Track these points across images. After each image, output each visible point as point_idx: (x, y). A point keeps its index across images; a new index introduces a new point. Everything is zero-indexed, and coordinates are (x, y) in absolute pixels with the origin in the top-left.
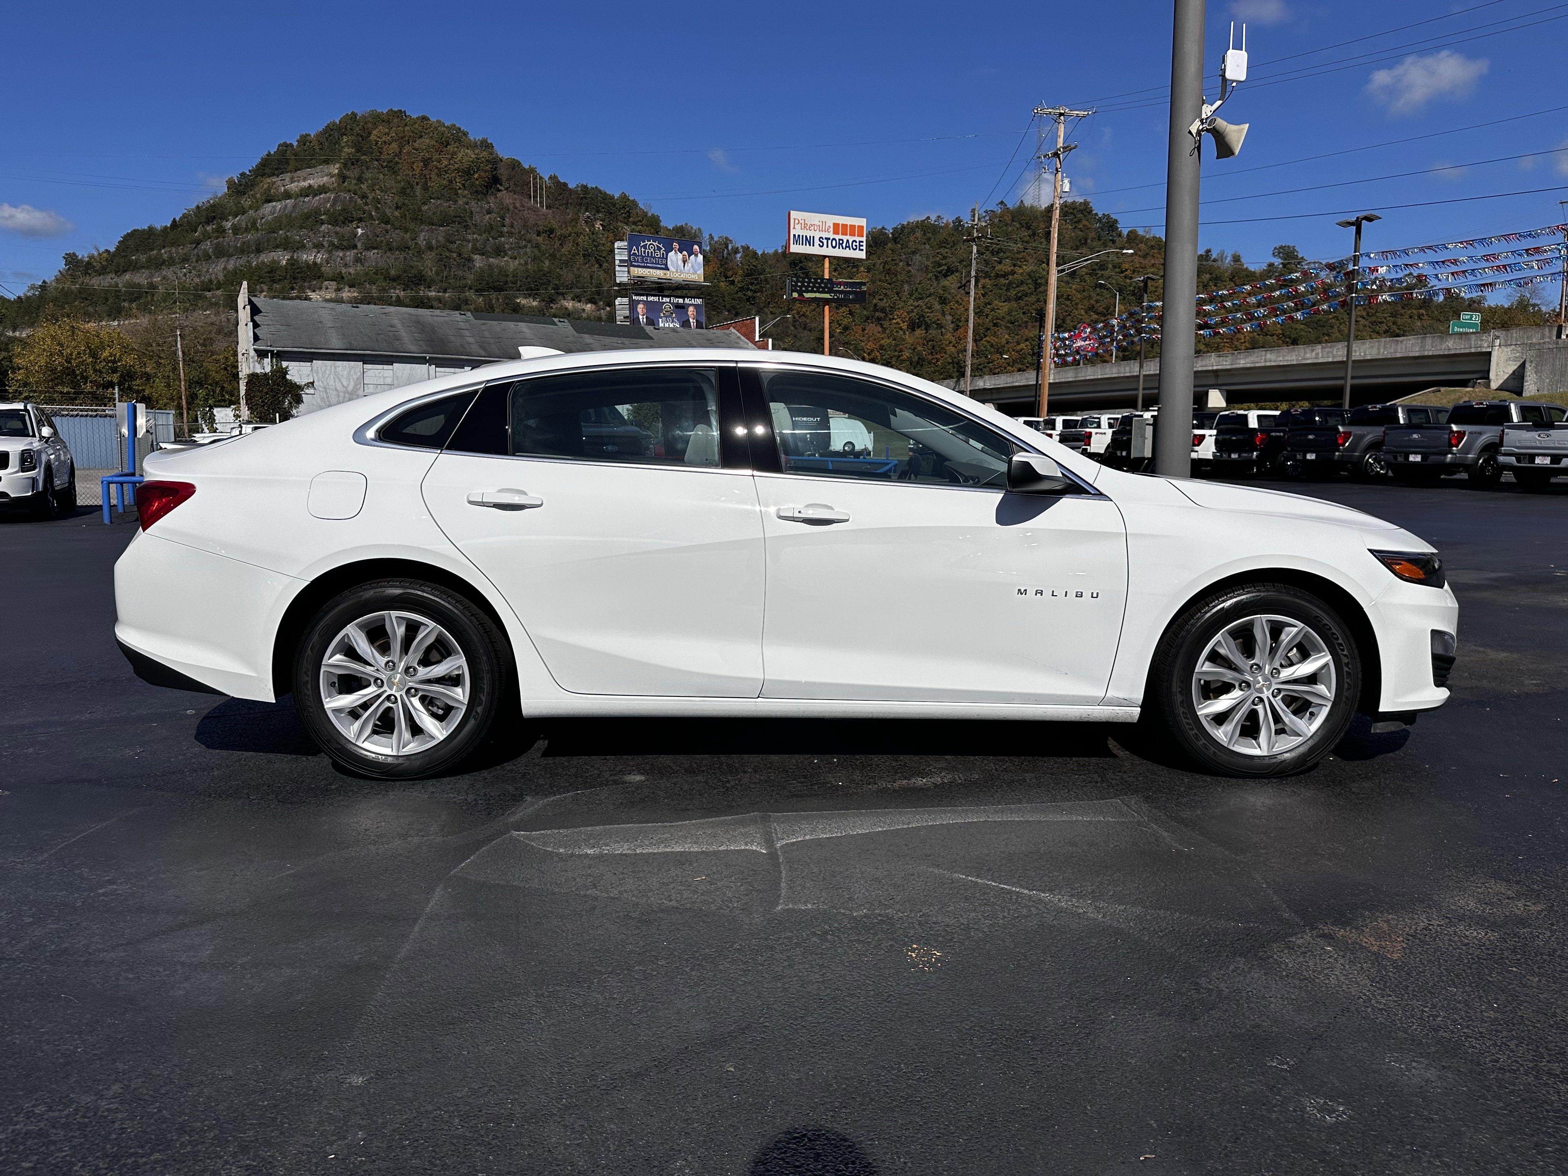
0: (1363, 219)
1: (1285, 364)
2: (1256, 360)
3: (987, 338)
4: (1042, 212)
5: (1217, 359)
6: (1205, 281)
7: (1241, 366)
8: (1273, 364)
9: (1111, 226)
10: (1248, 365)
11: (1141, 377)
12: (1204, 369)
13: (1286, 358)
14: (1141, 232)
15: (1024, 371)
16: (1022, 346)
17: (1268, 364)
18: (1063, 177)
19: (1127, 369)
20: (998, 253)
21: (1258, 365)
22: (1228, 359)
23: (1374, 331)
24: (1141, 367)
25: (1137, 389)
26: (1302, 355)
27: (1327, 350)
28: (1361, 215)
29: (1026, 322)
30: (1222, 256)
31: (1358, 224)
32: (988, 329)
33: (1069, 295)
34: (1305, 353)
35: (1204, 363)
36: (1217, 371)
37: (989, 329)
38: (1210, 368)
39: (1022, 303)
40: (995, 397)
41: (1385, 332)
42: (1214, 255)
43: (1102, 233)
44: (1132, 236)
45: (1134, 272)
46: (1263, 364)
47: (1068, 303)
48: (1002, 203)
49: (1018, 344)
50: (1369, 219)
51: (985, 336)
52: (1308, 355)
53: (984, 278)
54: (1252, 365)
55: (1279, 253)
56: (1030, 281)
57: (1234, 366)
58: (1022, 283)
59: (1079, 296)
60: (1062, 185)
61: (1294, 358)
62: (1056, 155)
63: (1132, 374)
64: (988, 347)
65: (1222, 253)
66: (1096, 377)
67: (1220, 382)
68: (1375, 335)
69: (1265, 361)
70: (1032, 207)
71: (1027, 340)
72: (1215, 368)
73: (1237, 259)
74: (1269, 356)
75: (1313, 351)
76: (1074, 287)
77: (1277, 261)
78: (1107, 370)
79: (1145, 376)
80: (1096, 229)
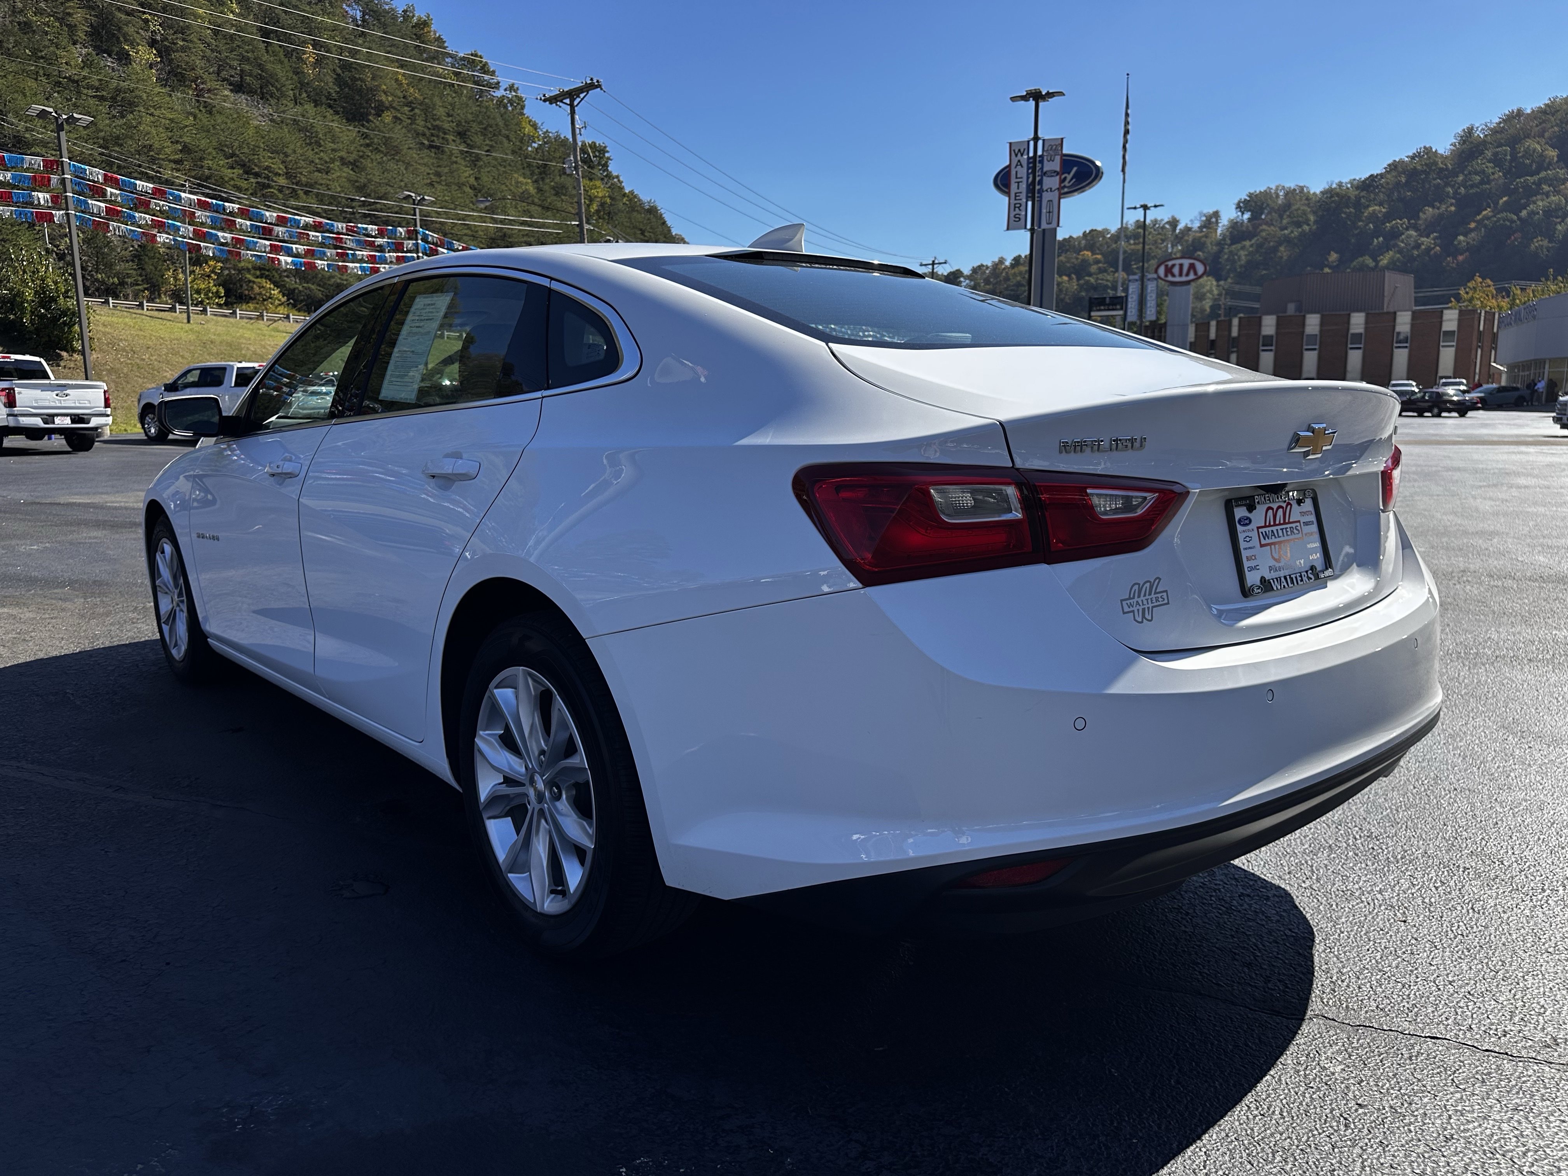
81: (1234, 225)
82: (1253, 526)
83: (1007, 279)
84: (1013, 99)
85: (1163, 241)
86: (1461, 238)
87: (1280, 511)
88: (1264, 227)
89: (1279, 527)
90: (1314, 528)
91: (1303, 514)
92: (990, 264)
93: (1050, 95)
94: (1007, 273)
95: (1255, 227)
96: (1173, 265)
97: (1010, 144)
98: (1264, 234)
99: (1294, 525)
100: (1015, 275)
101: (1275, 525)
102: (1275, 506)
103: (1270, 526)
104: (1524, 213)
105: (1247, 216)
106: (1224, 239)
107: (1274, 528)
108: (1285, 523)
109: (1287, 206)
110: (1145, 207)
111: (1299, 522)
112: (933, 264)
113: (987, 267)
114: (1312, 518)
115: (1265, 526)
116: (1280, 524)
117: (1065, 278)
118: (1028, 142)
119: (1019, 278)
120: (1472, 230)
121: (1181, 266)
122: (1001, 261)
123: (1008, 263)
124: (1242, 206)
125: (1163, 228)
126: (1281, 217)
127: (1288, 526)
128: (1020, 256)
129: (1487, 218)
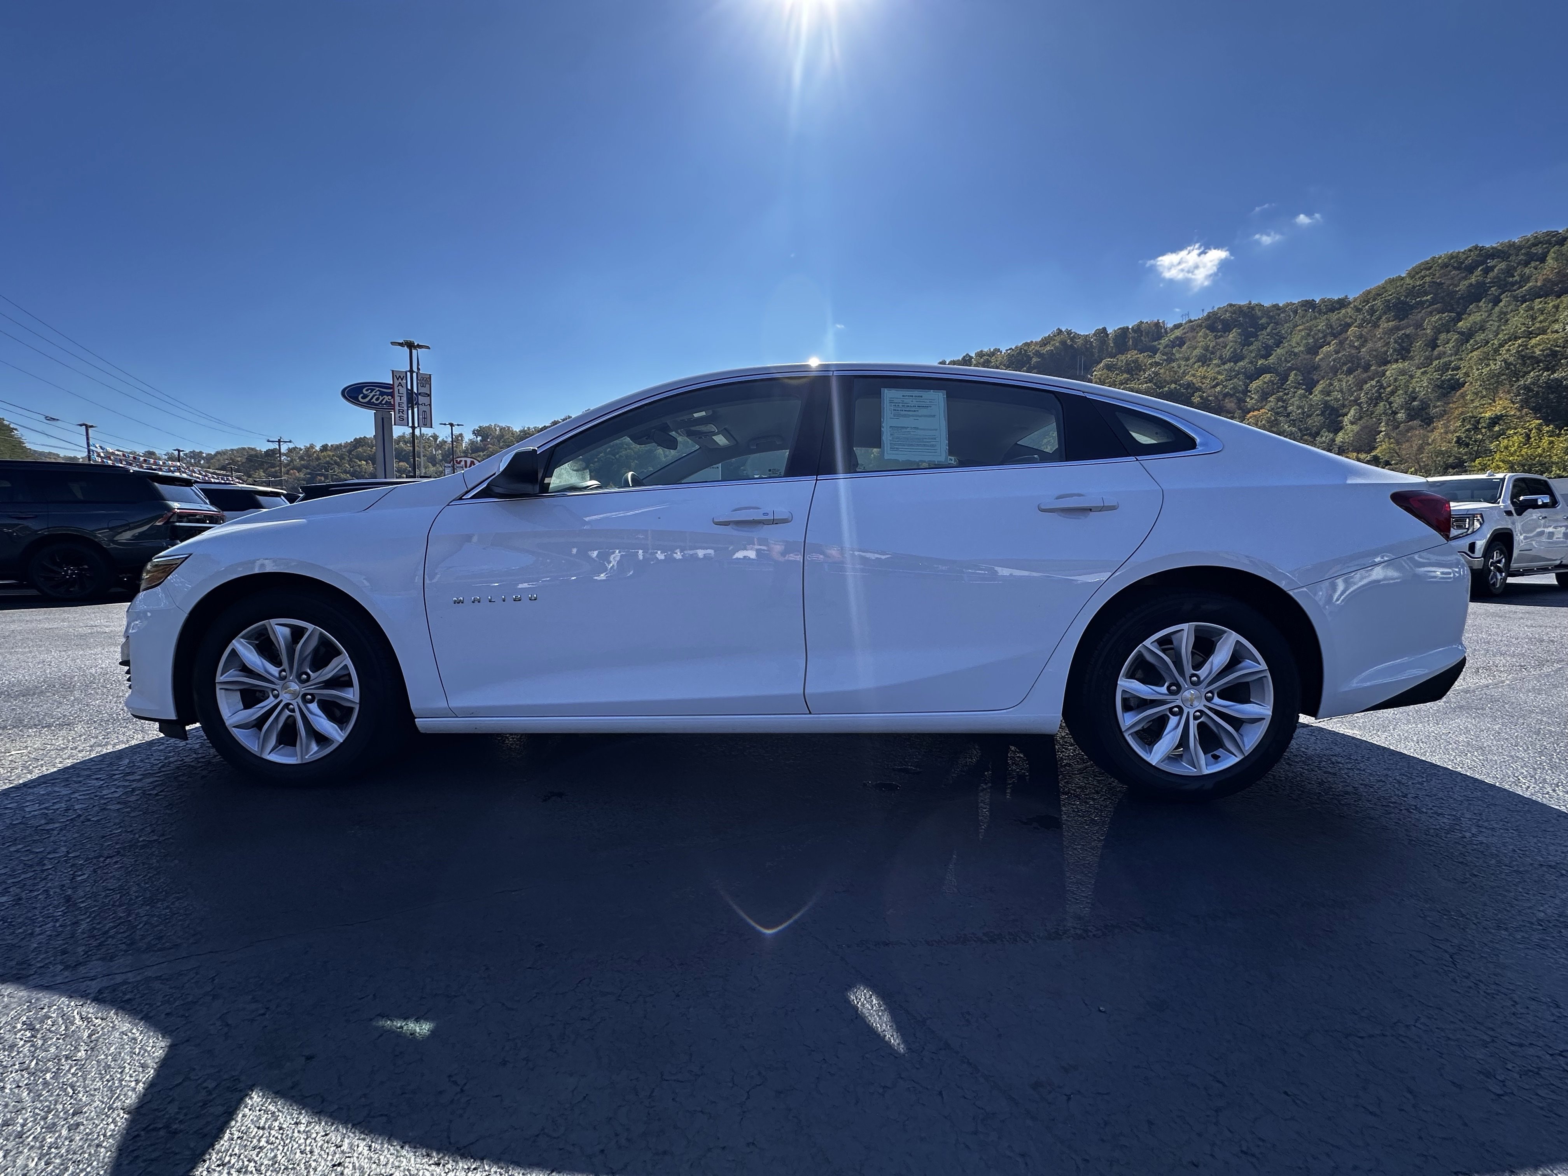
81: (472, 443)
83: (318, 459)
84: (393, 343)
85: (429, 447)
86: (592, 465)
88: (490, 446)
92: (303, 447)
93: (419, 346)
94: (318, 455)
95: (485, 445)
96: (461, 461)
97: (393, 371)
98: (491, 450)
100: (325, 457)
104: (617, 456)
105: (479, 438)
106: (467, 449)
109: (501, 436)
110: (452, 425)
112: (279, 441)
113: (301, 450)
117: (364, 462)
118: (406, 372)
119: (328, 459)
120: (596, 462)
121: (466, 462)
122: (312, 446)
123: (318, 448)
124: (476, 433)
125: (429, 439)
126: (499, 441)
128: (327, 445)
129: (602, 457)
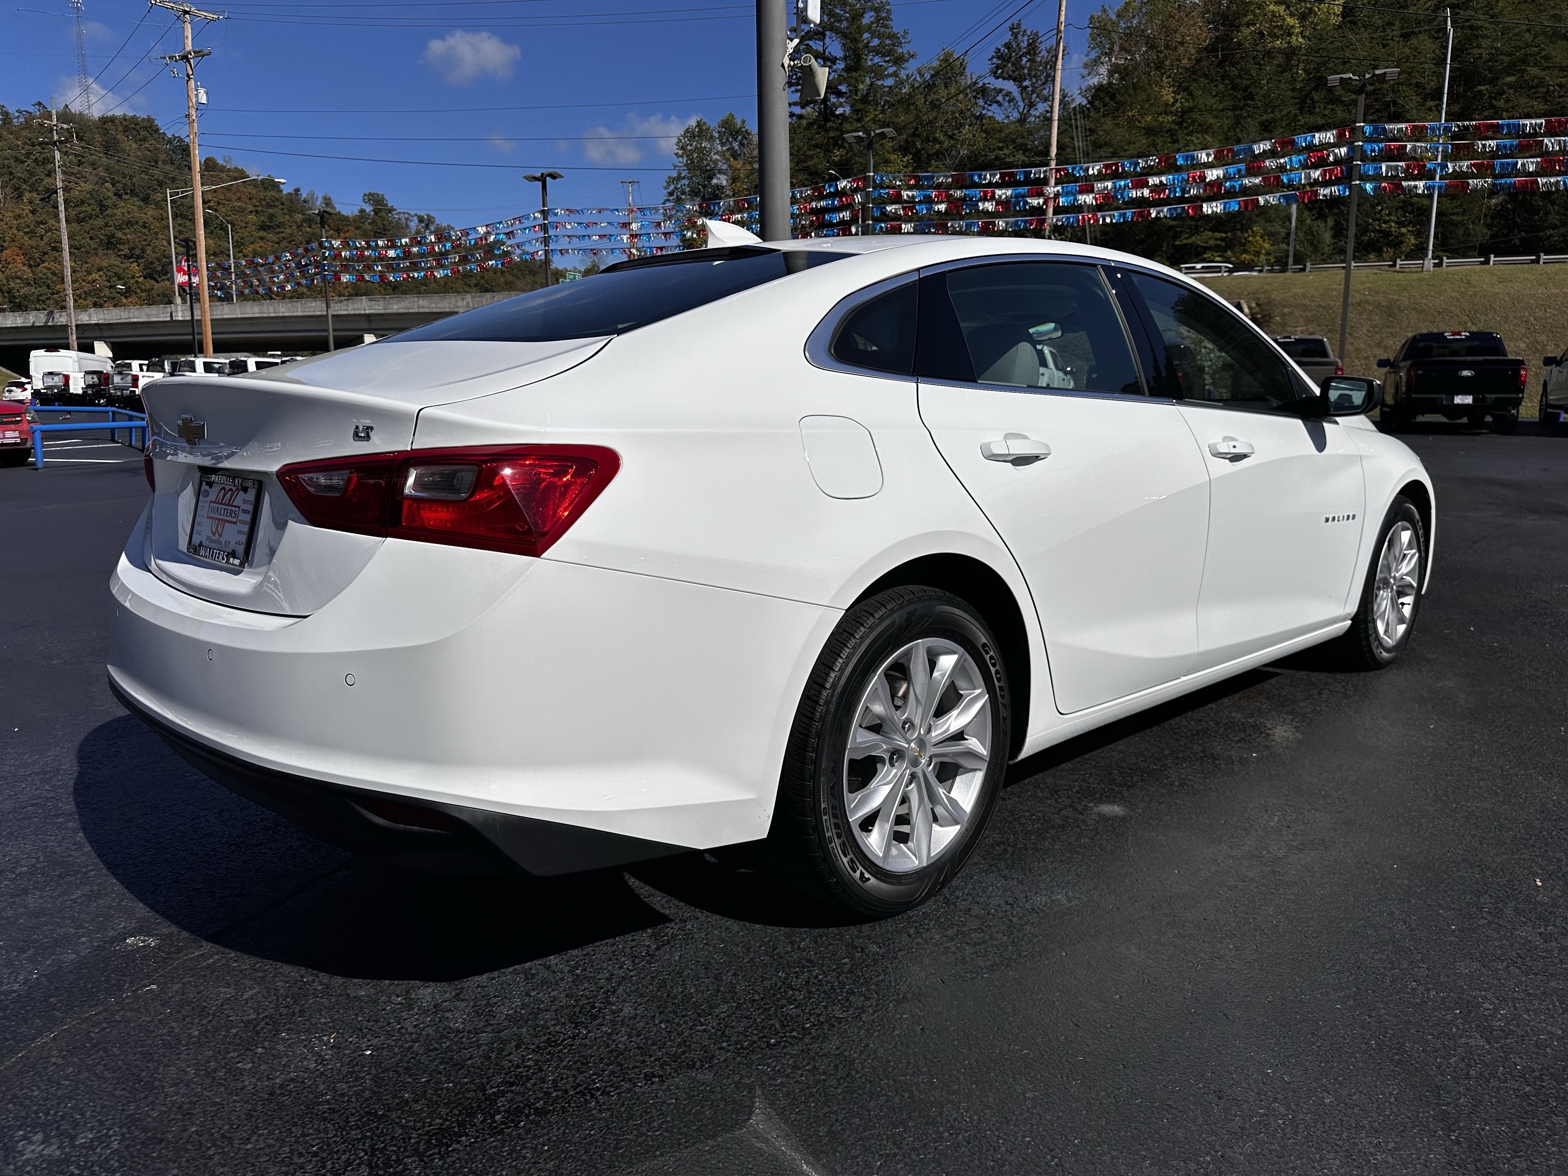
0: (547, 176)
1: (439, 311)
2: (409, 305)
3: (46, 264)
4: (95, 123)
5: (369, 303)
6: (299, 220)
7: (395, 311)
8: (426, 310)
9: (184, 150)
10: (402, 311)
11: (330, 317)
12: (357, 312)
13: (438, 305)
14: (220, 162)
15: (101, 306)
16: (95, 276)
17: (422, 310)
18: (197, 86)
19: (271, 308)
20: (43, 163)
21: (411, 311)
22: (380, 303)
23: (466, 284)
24: (328, 306)
25: (327, 330)
26: (454, 302)
27: (477, 299)
28: (546, 171)
29: (95, 249)
30: (312, 197)
31: (542, 179)
32: (45, 253)
33: (145, 223)
34: (456, 301)
35: (356, 306)
36: (369, 315)
37: (47, 253)
38: (363, 312)
39: (87, 227)
40: (105, 334)
41: (476, 285)
42: (304, 195)
43: (174, 157)
44: (211, 164)
45: (219, 204)
46: (416, 311)
47: (146, 231)
48: (40, 104)
49: (89, 273)
50: (553, 176)
51: (43, 262)
52: (459, 304)
53: (30, 192)
54: (406, 311)
55: (369, 200)
56: (93, 201)
57: (388, 311)
58: (83, 202)
59: (157, 224)
60: (197, 96)
61: (446, 305)
62: (185, 58)
63: (277, 315)
64: (50, 276)
65: (312, 194)
66: (235, 316)
67: (374, 326)
68: (467, 289)
69: (418, 307)
70: (81, 114)
71: (99, 270)
72: (367, 312)
73: (328, 201)
74: (421, 302)
75: (463, 299)
76: (150, 213)
77: (369, 209)
78: (248, 309)
79: (333, 316)
80: (166, 151)
82: (208, 499)
87: (230, 493)
89: (223, 507)
90: (248, 518)
91: (245, 502)
99: (234, 509)
101: (221, 504)
102: (227, 488)
103: (218, 503)
107: (220, 506)
108: (228, 505)
111: (239, 507)
114: (250, 508)
115: (215, 502)
116: (225, 504)
127: (230, 508)
